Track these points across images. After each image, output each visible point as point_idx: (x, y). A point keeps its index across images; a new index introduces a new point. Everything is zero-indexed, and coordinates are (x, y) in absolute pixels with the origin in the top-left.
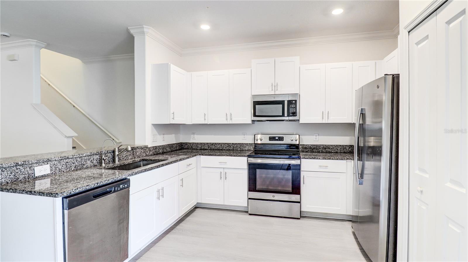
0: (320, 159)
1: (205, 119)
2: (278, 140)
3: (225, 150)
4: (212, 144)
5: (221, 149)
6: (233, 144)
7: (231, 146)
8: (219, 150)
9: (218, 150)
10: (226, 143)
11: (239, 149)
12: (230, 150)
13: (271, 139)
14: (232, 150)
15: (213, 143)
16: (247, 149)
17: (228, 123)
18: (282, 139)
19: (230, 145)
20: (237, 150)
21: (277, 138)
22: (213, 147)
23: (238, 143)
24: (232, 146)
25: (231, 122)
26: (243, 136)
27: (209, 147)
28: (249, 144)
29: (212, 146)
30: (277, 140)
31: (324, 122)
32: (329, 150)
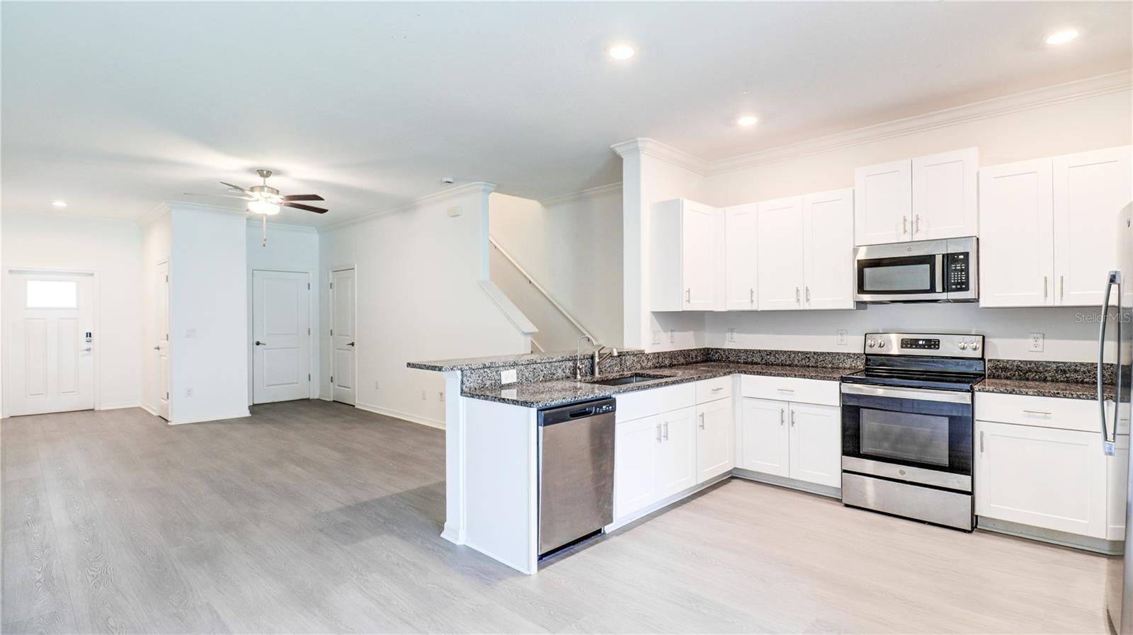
0: (1027, 394)
1: (752, 301)
3: (797, 366)
4: (770, 353)
5: (787, 363)
6: (814, 353)
7: (812, 359)
8: (785, 365)
9: (782, 365)
10: (800, 352)
11: (830, 366)
12: (808, 366)
13: (905, 344)
14: (812, 367)
15: (773, 351)
16: (848, 366)
17: (802, 308)
18: (935, 345)
19: (808, 356)
20: (825, 367)
21: (921, 342)
22: (772, 359)
23: (828, 353)
24: (813, 357)
25: (807, 307)
26: (840, 337)
27: (762, 359)
28: (854, 354)
29: (768, 357)
30: (923, 347)
31: (1049, 303)
32: (1074, 376)
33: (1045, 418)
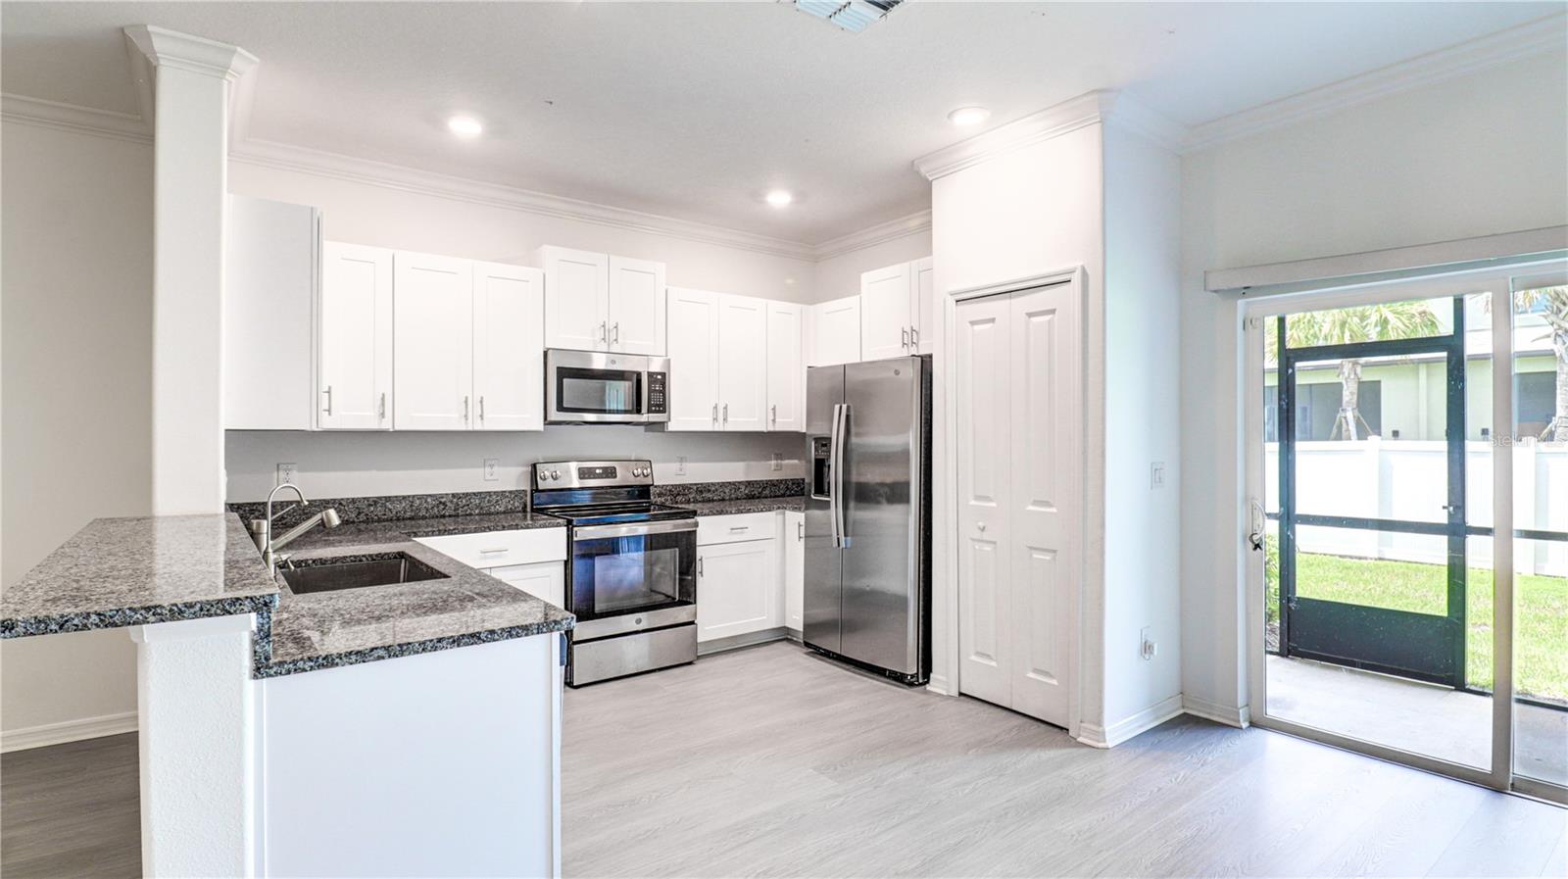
0: (731, 513)
1: (383, 415)
2: (602, 478)
3: (424, 518)
4: (376, 501)
5: (408, 515)
6: (453, 495)
7: (449, 504)
8: (403, 519)
9: (398, 519)
10: (430, 495)
11: (477, 512)
12: (443, 516)
13: (584, 474)
14: (450, 516)
15: (380, 498)
16: (502, 509)
17: (470, 428)
18: (612, 474)
19: (443, 500)
20: (471, 515)
21: (598, 471)
22: (379, 511)
23: (474, 494)
24: (451, 502)
25: (478, 427)
26: (488, 469)
27: (359, 513)
28: (511, 492)
29: (372, 509)
30: (599, 476)
31: (717, 429)
32: (710, 495)
33: (742, 533)
